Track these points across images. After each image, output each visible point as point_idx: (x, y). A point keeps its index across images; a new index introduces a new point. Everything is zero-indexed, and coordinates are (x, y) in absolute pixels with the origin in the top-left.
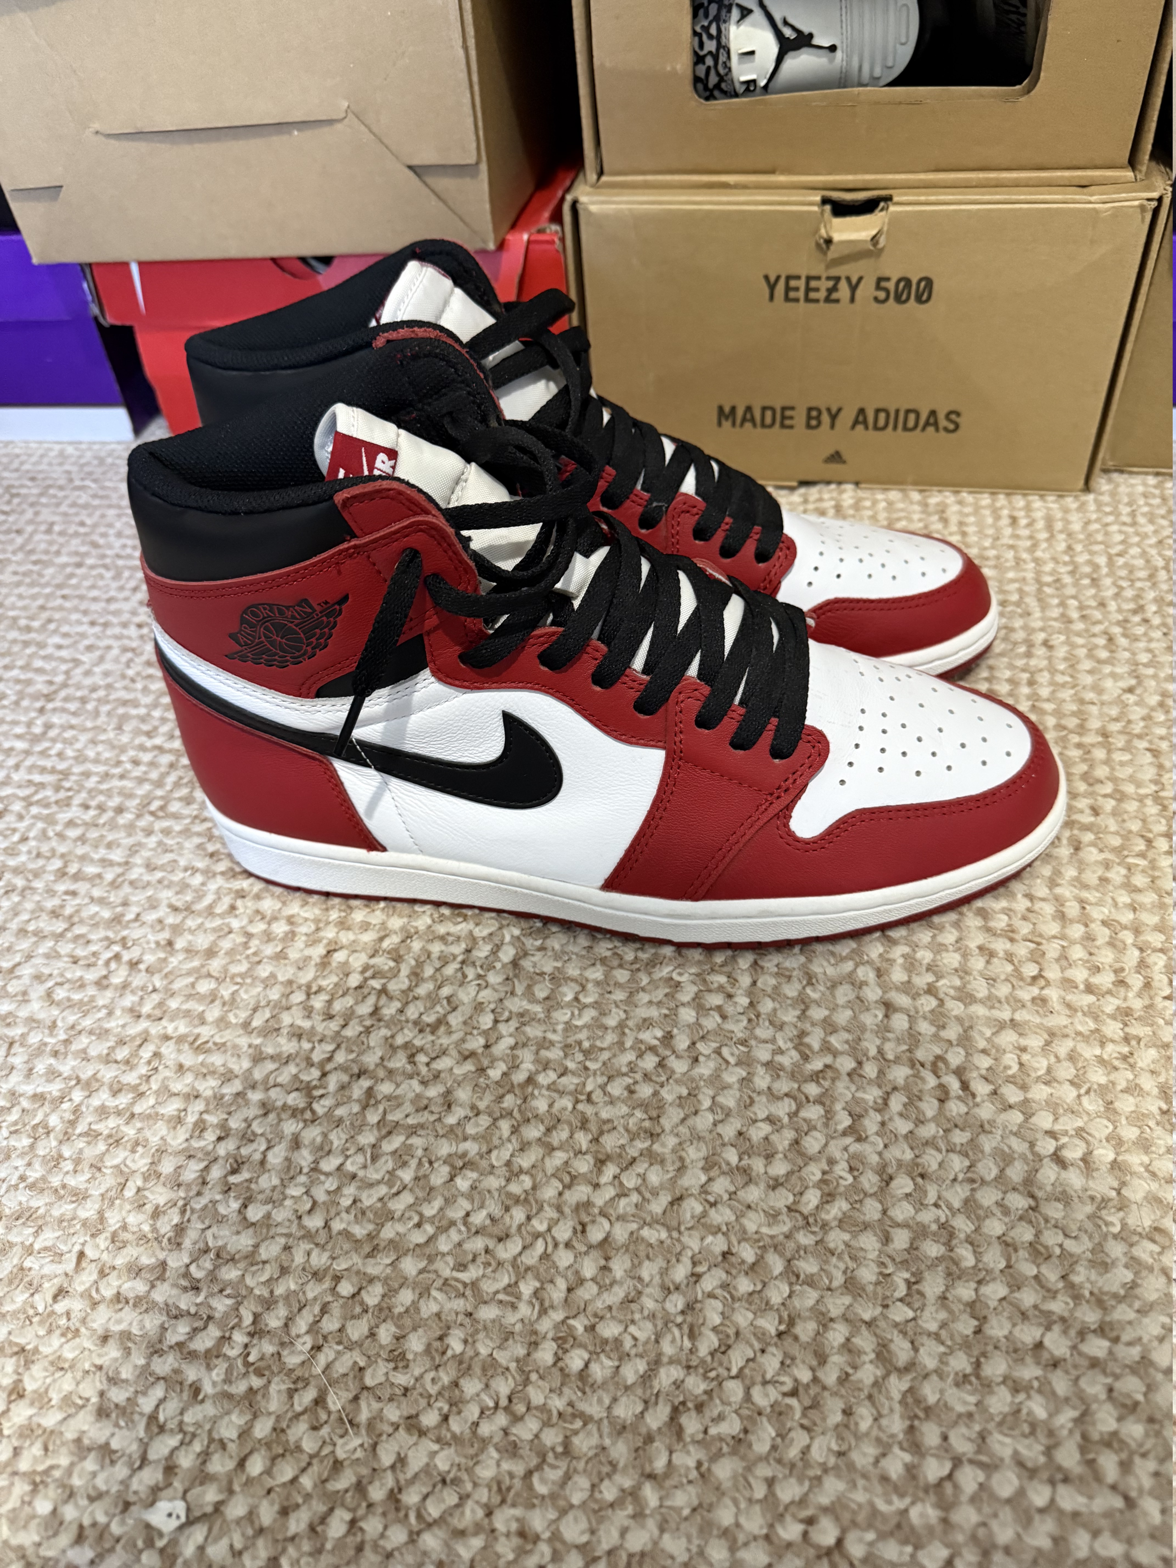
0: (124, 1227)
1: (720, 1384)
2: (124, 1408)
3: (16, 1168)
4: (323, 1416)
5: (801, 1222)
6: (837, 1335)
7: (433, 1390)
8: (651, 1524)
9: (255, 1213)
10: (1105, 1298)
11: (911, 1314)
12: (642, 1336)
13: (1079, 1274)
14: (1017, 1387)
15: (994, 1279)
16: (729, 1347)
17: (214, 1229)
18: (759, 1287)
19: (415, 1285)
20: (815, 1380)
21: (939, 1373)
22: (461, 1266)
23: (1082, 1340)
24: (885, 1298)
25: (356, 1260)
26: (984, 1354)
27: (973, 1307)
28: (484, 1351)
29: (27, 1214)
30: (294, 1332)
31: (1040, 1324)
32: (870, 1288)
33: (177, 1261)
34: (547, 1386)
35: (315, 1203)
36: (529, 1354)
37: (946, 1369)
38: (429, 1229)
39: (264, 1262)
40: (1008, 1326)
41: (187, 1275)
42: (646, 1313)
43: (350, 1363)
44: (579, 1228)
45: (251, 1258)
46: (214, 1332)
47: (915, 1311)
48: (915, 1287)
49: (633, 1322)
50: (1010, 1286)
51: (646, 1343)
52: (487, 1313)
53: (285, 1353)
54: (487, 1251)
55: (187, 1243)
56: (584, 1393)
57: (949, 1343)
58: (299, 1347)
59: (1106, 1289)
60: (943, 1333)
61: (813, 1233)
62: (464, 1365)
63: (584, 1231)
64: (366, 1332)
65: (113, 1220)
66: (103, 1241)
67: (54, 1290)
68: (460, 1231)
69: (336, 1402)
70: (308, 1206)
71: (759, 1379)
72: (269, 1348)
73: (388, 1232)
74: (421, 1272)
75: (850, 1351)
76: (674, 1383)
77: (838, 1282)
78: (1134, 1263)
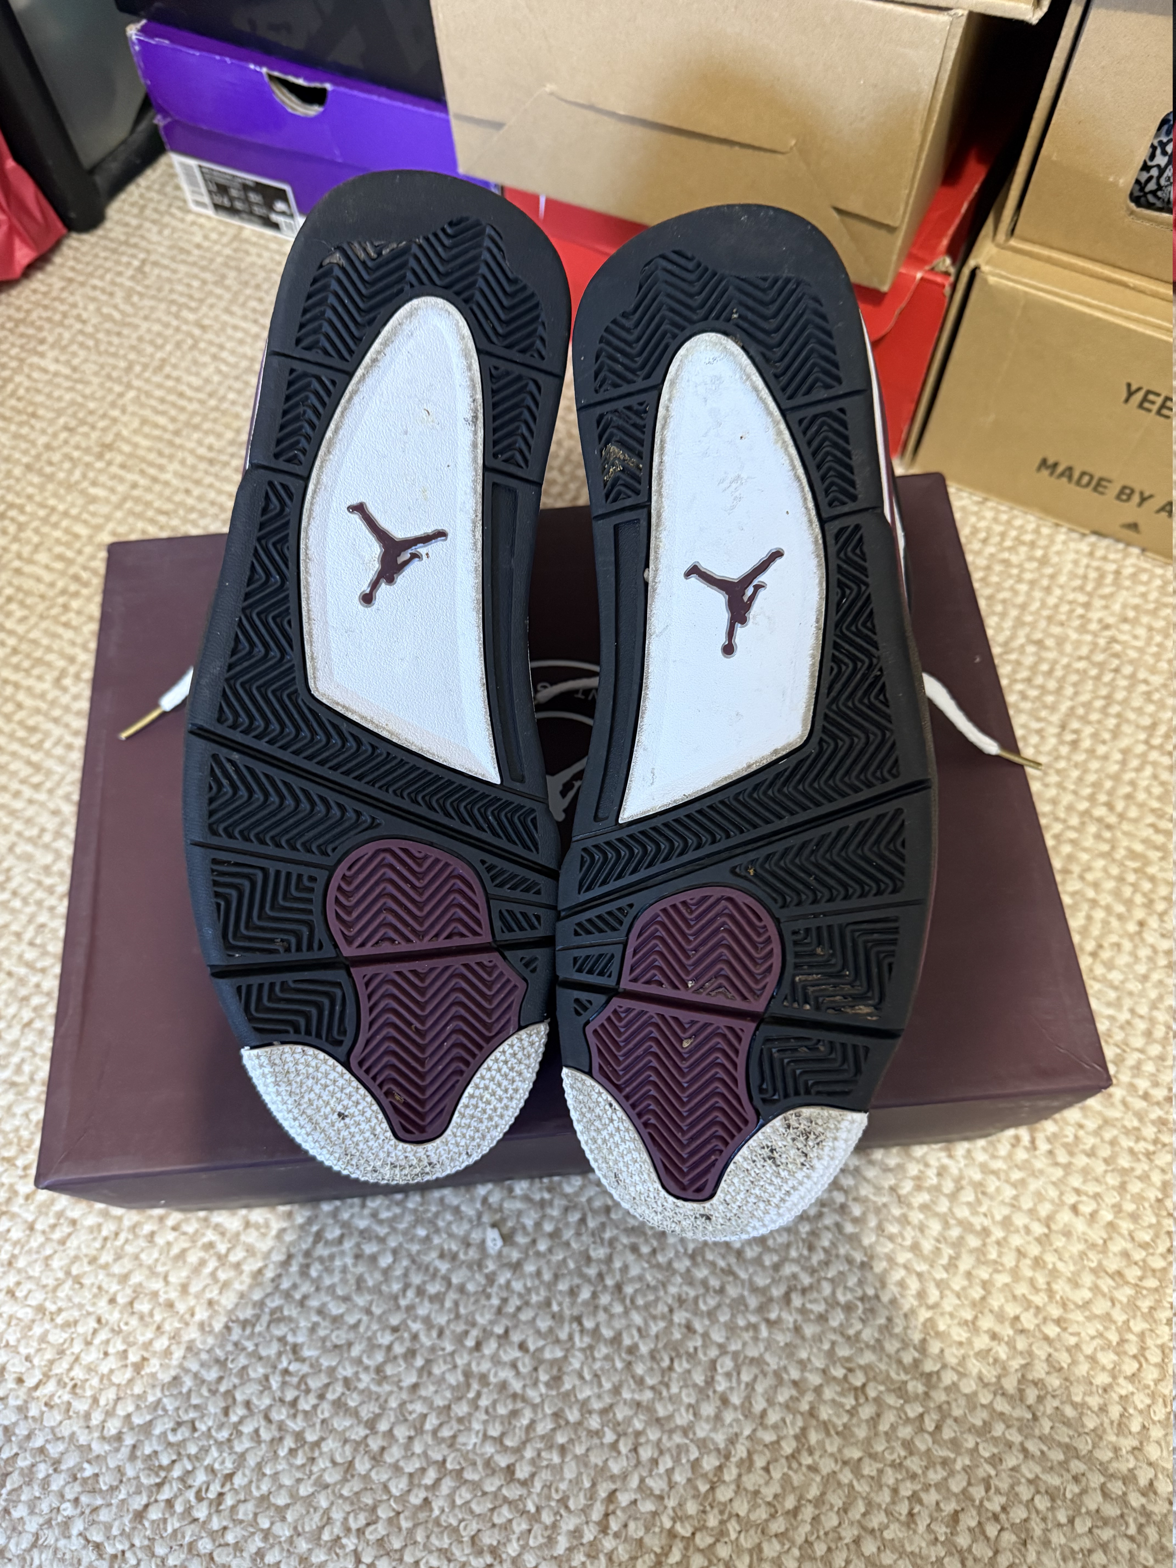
1: (819, 1282)
4: (584, 1230)
5: (895, 1199)
8: (762, 1346)
10: (1068, 1303)
13: (1058, 1284)
14: (994, 1336)
15: (1004, 1271)
16: (830, 1262)
21: (952, 1315)
23: (1044, 1323)
24: (934, 1261)
26: (982, 1313)
27: (985, 1284)
31: (1022, 1306)
32: (926, 1253)
37: (956, 1314)
40: (1002, 1301)
47: (949, 1274)
48: (954, 1261)
50: (1013, 1278)
57: (963, 1299)
59: (1071, 1298)
60: (962, 1293)
61: (901, 1208)
71: (843, 1285)
76: (793, 1274)
77: (908, 1242)
78: (1095, 1289)
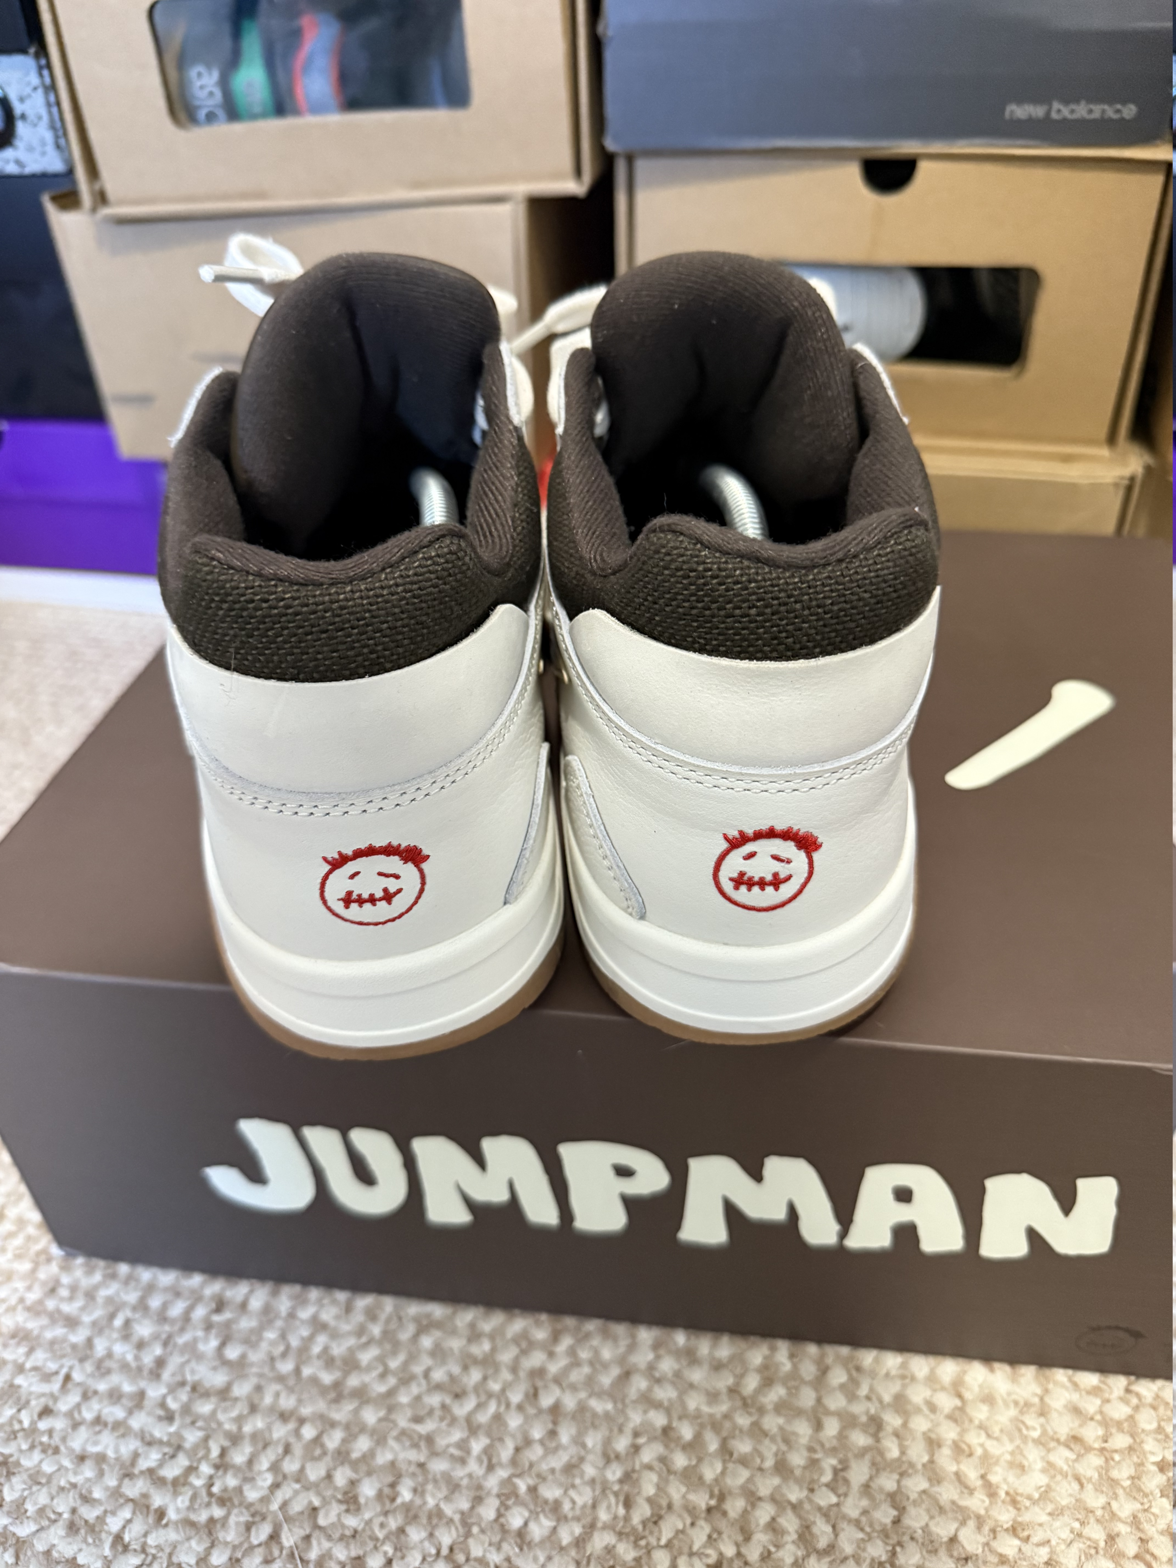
0: (110, 1355)
1: (649, 1553)
2: (94, 1525)
3: (16, 1290)
4: (276, 1553)
5: (739, 1403)
6: (764, 1514)
7: (380, 1535)
9: (232, 1353)
10: (1019, 1498)
11: (834, 1499)
12: (580, 1501)
13: (996, 1473)
15: (916, 1472)
16: (660, 1517)
17: (193, 1364)
18: (694, 1462)
19: (373, 1432)
20: (739, 1554)
22: (417, 1419)
23: (995, 1538)
24: (812, 1481)
25: (321, 1406)
26: (900, 1544)
27: (894, 1498)
28: (431, 1502)
29: (21, 1334)
30: (256, 1468)
31: (956, 1519)
32: (798, 1472)
33: (155, 1392)
34: (487, 1540)
35: (288, 1348)
36: (473, 1508)
37: (863, 1555)
38: (392, 1381)
39: (236, 1399)
40: (925, 1518)
41: (163, 1405)
42: (587, 1477)
43: (305, 1502)
44: (532, 1391)
45: (224, 1394)
46: (183, 1461)
47: (839, 1496)
48: (842, 1474)
49: (573, 1486)
50: (930, 1480)
51: (584, 1506)
52: (439, 1466)
53: (246, 1488)
54: (444, 1407)
55: (166, 1375)
56: (521, 1549)
57: (868, 1529)
58: (260, 1483)
59: (1020, 1491)
60: (864, 1519)
61: (750, 1414)
62: (411, 1514)
63: (536, 1395)
64: (323, 1473)
65: (100, 1347)
66: (89, 1367)
67: (38, 1409)
68: (419, 1385)
69: (288, 1539)
70: (281, 1348)
71: (686, 1550)
72: (232, 1481)
73: (353, 1381)
74: (380, 1420)
75: (774, 1530)
76: (606, 1548)
77: (769, 1463)
78: (1050, 1468)
